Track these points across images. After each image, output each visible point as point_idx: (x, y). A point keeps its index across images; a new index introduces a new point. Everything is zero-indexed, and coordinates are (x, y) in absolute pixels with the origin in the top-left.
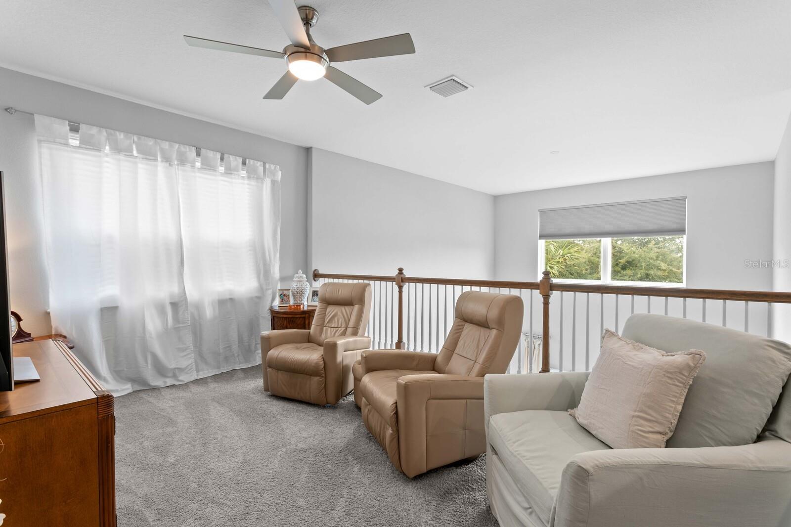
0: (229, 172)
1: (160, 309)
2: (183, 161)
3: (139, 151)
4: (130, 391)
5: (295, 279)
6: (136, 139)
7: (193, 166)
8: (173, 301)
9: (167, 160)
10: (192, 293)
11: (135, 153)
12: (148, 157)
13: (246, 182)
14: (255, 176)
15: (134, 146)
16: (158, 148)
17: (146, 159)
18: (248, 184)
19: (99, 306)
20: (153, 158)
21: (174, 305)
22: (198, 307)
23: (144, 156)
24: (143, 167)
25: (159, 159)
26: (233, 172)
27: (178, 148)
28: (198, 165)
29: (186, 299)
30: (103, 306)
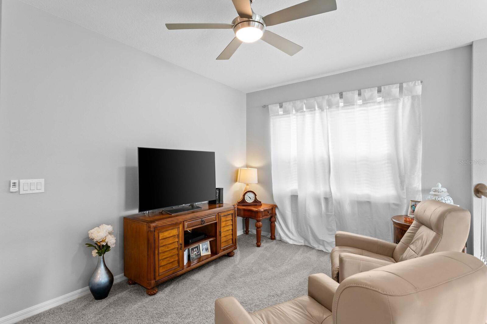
0: (365, 102)
1: (317, 201)
2: (330, 105)
3: (307, 108)
4: (303, 244)
5: (431, 193)
6: (305, 102)
7: (338, 107)
8: (325, 197)
9: (321, 108)
10: (335, 193)
11: (305, 109)
12: (312, 109)
13: (383, 105)
14: (391, 98)
15: (304, 106)
16: (315, 102)
17: (311, 111)
18: (385, 107)
19: (290, 194)
20: (314, 109)
21: (326, 199)
22: (339, 204)
23: (310, 110)
24: (308, 116)
25: (317, 108)
26: (368, 102)
27: (328, 98)
28: (341, 104)
29: (332, 196)
30: (292, 194)
